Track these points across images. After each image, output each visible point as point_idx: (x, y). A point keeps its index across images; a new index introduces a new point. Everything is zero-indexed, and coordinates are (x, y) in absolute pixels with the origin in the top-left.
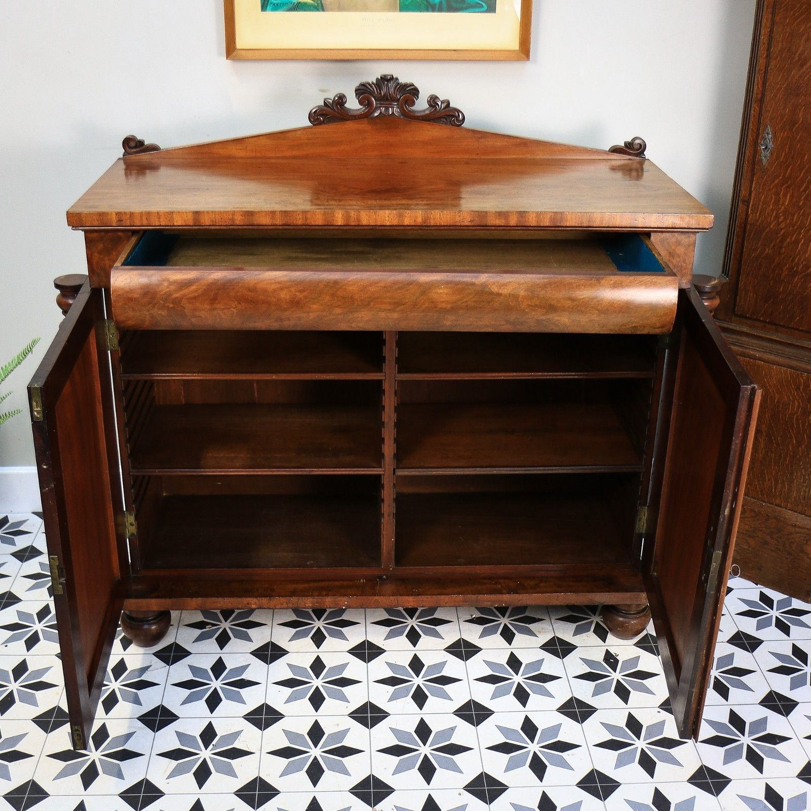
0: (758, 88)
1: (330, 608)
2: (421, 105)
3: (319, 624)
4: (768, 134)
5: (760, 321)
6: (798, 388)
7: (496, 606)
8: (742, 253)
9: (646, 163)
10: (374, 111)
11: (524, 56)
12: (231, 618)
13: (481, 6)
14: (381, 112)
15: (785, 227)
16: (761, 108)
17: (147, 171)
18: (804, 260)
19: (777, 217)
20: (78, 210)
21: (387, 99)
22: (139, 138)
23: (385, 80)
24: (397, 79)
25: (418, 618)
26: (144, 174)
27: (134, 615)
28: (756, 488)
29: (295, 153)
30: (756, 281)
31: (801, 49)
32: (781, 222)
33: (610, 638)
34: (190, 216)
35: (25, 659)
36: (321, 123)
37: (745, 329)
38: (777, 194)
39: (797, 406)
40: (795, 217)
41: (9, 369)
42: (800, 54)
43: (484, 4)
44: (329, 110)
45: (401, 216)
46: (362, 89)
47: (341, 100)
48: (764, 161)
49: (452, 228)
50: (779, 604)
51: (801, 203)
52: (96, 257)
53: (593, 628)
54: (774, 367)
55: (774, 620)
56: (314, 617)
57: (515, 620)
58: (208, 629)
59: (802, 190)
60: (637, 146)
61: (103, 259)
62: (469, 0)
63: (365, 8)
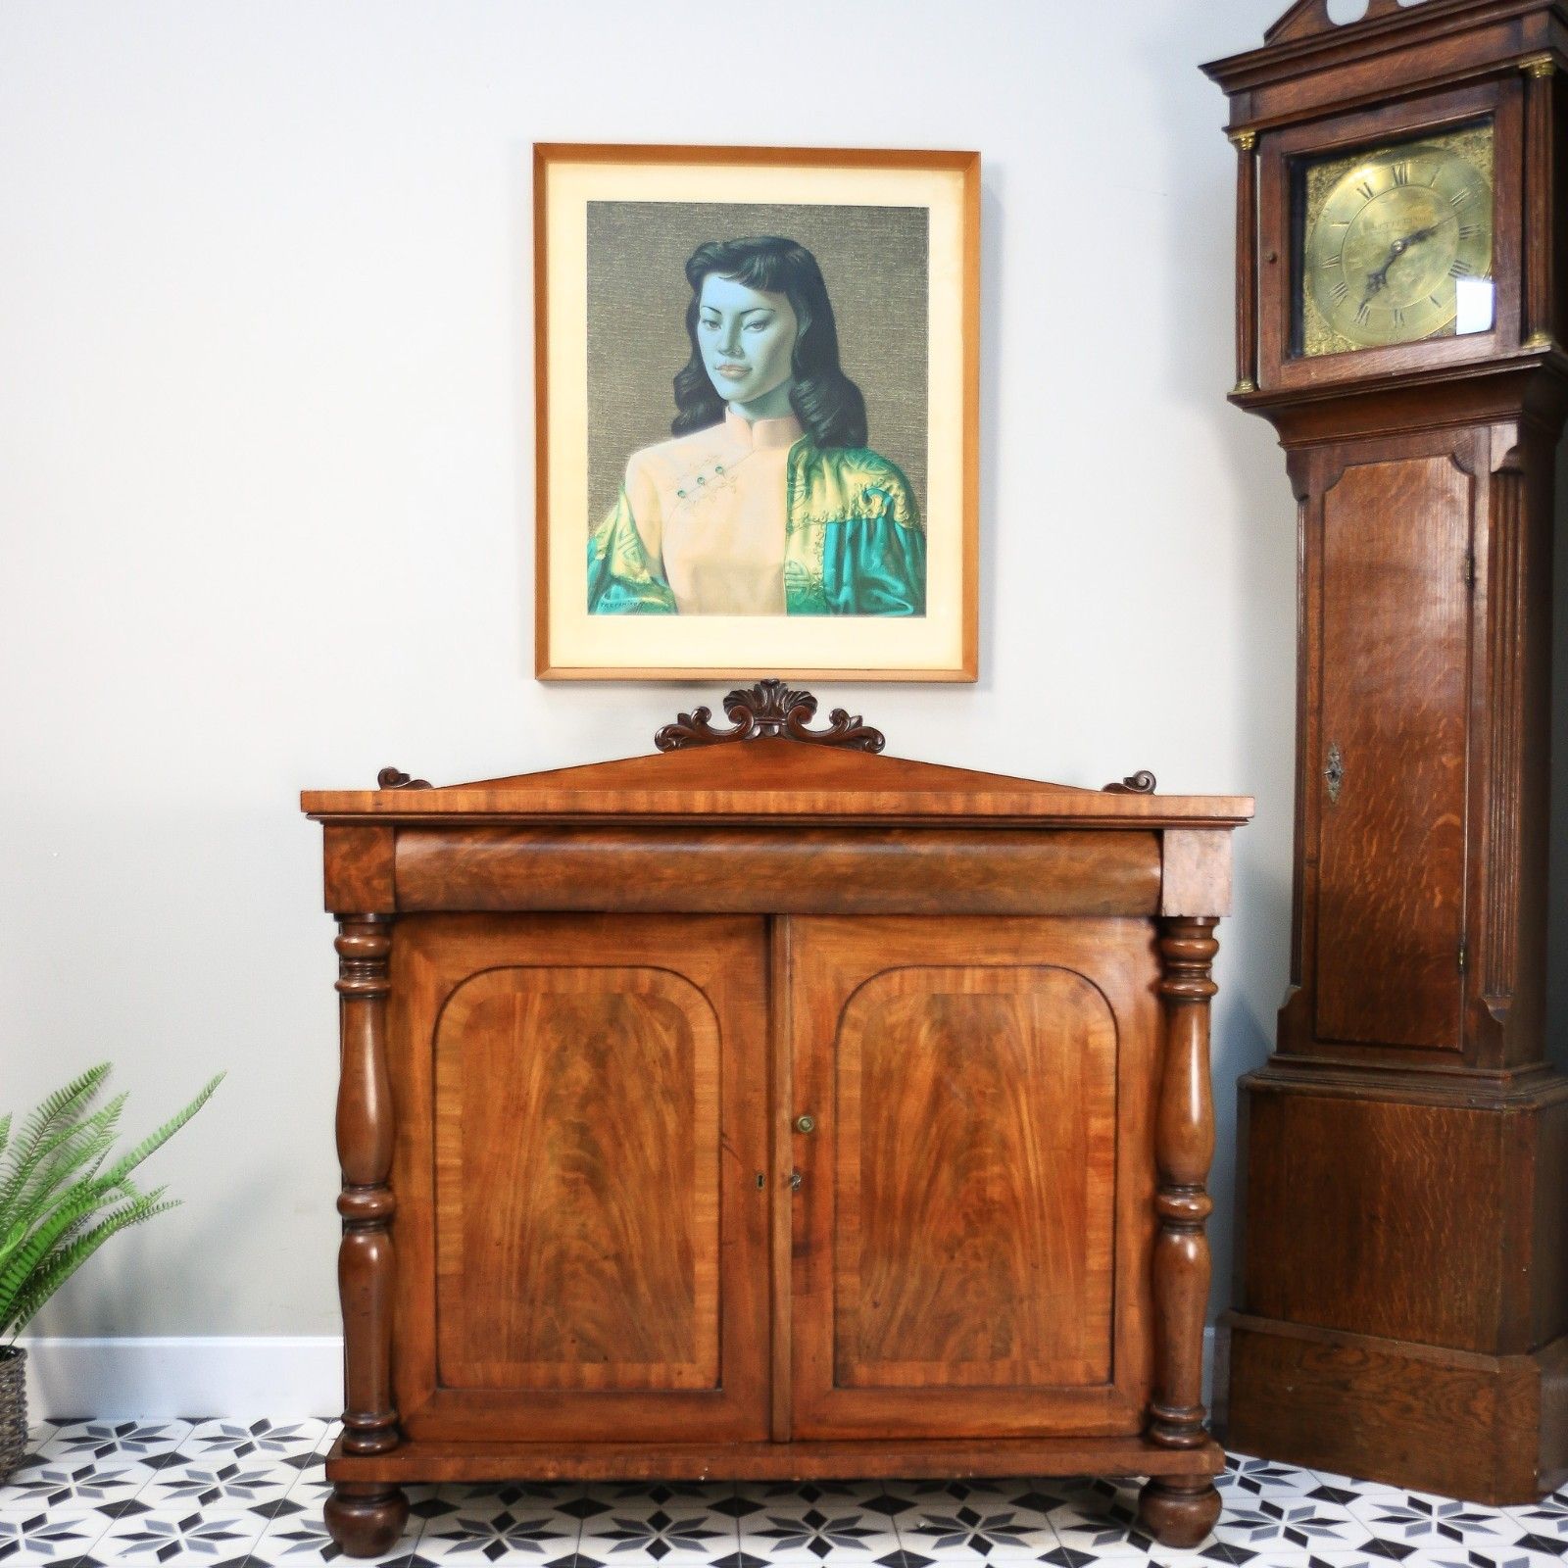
0: (1312, 692)
2: (820, 723)
4: (1333, 755)
5: (1355, 1043)
6: (1426, 1134)
8: (1316, 940)
10: (752, 730)
11: (969, 676)
12: (510, 1529)
13: (907, 608)
14: (761, 732)
15: (1376, 889)
16: (1320, 722)
18: (1410, 935)
19: (1362, 876)
21: (770, 713)
22: (402, 771)
23: (767, 686)
24: (785, 685)
25: (828, 1527)
27: (348, 1491)
28: (1380, 1317)
30: (1342, 980)
32: (1370, 882)
33: (1156, 1547)
36: (672, 748)
37: (1333, 1061)
38: (1358, 842)
39: (1428, 1165)
40: (1389, 871)
41: (171, 1129)
43: (908, 605)
44: (685, 729)
45: (791, 799)
46: (734, 698)
48: (1333, 794)
49: (868, 819)
50: (1443, 1510)
51: (1395, 849)
52: (337, 864)
53: (1125, 1537)
54: (1385, 1105)
55: (1434, 1527)
56: (649, 1526)
57: (994, 1530)
58: (469, 1539)
59: (1393, 829)
60: (1143, 781)
61: (347, 868)
62: (887, 598)
63: (737, 610)
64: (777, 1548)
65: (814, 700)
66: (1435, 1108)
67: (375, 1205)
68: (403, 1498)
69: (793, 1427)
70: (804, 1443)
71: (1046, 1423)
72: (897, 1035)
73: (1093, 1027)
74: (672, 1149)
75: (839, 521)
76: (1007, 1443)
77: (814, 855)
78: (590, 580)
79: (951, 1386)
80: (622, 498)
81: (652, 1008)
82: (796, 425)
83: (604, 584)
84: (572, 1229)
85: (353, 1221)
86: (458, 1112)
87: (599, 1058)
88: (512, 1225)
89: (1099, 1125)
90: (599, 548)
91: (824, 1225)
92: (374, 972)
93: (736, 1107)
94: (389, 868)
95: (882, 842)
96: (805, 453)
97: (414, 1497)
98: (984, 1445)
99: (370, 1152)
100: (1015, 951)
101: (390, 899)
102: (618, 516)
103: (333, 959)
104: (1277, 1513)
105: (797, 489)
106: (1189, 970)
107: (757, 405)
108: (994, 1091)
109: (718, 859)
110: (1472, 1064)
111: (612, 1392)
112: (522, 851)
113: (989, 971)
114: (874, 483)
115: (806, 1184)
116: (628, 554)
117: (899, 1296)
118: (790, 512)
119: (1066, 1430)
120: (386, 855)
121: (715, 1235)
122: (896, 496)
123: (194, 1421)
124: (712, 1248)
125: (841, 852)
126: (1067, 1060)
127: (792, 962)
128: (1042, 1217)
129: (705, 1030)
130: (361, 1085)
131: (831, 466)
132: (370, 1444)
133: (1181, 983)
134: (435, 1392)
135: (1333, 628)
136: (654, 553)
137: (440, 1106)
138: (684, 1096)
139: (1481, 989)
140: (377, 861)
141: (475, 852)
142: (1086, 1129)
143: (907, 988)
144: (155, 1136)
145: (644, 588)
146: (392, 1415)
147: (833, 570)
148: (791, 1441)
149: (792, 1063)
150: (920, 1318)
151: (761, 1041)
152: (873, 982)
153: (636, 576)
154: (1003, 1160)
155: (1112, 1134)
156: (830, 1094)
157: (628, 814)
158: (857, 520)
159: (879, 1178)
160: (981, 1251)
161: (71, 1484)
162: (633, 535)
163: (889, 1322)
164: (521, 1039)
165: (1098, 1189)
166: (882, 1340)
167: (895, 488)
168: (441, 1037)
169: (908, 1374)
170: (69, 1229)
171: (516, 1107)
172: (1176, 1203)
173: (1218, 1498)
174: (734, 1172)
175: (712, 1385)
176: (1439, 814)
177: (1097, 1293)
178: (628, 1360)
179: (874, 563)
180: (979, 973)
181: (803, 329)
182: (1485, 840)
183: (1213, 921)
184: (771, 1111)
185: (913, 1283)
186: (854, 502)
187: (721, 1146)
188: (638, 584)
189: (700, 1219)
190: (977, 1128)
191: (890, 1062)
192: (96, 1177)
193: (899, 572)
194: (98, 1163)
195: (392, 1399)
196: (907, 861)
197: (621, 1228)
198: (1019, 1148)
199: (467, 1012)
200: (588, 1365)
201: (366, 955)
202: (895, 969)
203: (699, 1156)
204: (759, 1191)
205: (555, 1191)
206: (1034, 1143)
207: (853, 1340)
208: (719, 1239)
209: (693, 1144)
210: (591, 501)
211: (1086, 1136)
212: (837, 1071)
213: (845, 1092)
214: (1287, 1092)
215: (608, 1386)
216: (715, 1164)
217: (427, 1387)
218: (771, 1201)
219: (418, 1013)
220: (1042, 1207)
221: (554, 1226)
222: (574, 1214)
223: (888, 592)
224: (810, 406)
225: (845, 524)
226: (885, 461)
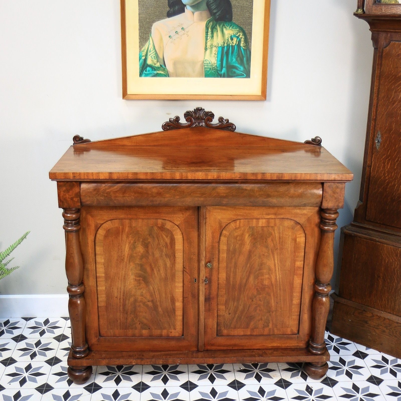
0: (373, 114)
1: (171, 364)
3: (165, 373)
4: (379, 135)
5: (377, 223)
6: (397, 256)
7: (253, 363)
8: (368, 191)
9: (322, 149)
10: (193, 124)
11: (263, 98)
12: (122, 370)
13: (243, 75)
14: (196, 125)
15: (388, 178)
16: (375, 123)
17: (84, 152)
18: (398, 194)
19: (384, 174)
20: (55, 171)
21: (199, 119)
22: (81, 136)
23: (198, 110)
24: (204, 109)
25: (214, 370)
26: (83, 153)
27: (74, 368)
28: (378, 304)
29: (155, 144)
30: (375, 204)
31: (393, 96)
32: (387, 176)
33: (309, 379)
34: (107, 175)
35: (20, 391)
36: (168, 130)
37: (371, 227)
38: (384, 163)
39: (397, 264)
40: (393, 174)
42: (392, 99)
43: (245, 74)
44: (172, 124)
46: (187, 114)
47: (177, 119)
48: (378, 148)
49: (231, 181)
50: (392, 362)
51: (395, 167)
52: (62, 193)
53: (300, 375)
54: (385, 245)
55: (389, 370)
56: (163, 370)
57: (262, 371)
58: (110, 375)
59: (395, 161)
60: (317, 141)
61: (65, 195)
62: (237, 72)
63: (188, 76)
65: (214, 115)
67: (79, 291)
69: (205, 347)
70: (208, 351)
71: (279, 345)
72: (238, 239)
73: (298, 236)
74: (169, 271)
75: (222, 46)
76: (267, 352)
78: (140, 65)
79: (251, 335)
80: (150, 38)
81: (162, 231)
82: (209, 13)
83: (145, 67)
84: (139, 293)
85: (72, 296)
86: (103, 261)
87: (146, 246)
88: (120, 292)
89: (299, 264)
90: (143, 55)
91: (214, 292)
92: (75, 224)
93: (187, 259)
94: (78, 195)
96: (211, 23)
98: (260, 352)
99: (77, 273)
100: (275, 214)
101: (80, 204)
102: (149, 45)
103: (62, 220)
104: (344, 363)
105: (209, 35)
106: (329, 223)
107: (196, 7)
108: (267, 254)
111: (151, 337)
113: (267, 220)
114: (234, 33)
115: (209, 281)
116: (153, 57)
117: (236, 311)
118: (206, 43)
119: (284, 347)
120: (78, 191)
121: (182, 295)
122: (241, 38)
123: (26, 320)
124: (181, 299)
126: (290, 246)
128: (280, 289)
129: (178, 237)
131: (220, 27)
132: (80, 355)
133: (326, 226)
134: (99, 338)
136: (161, 57)
137: (97, 259)
138: (173, 256)
140: (74, 193)
142: (295, 264)
143: (242, 225)
145: (158, 69)
146: (87, 346)
147: (220, 62)
148: (204, 350)
149: (205, 247)
150: (243, 317)
151: (196, 240)
153: (155, 64)
154: (269, 273)
155: (302, 266)
156: (217, 256)
157: (154, 179)
158: (228, 46)
159: (232, 279)
160: (261, 299)
162: (154, 51)
163: (233, 318)
164: (122, 240)
165: (297, 282)
166: (231, 323)
167: (241, 35)
168: (97, 239)
169: (239, 332)
171: (121, 259)
172: (320, 288)
174: (188, 277)
175: (181, 335)
177: (296, 310)
178: (156, 329)
179: (234, 60)
180: (264, 221)
184: (199, 261)
185: (241, 308)
186: (227, 40)
187: (183, 271)
188: (156, 67)
189: (177, 290)
190: (262, 264)
191: (235, 246)
193: (242, 63)
195: (86, 341)
197: (153, 293)
198: (274, 270)
199: (105, 232)
200: (144, 330)
201: (73, 219)
202: (238, 220)
203: (177, 273)
204: (195, 283)
205: (133, 283)
206: (279, 269)
207: (222, 323)
208: (183, 296)
209: (175, 270)
210: (140, 39)
211: (294, 266)
212: (219, 249)
213: (221, 255)
214: (356, 236)
215: (150, 336)
216: (182, 275)
217: (96, 337)
218: (198, 286)
219: (89, 233)
220: (280, 287)
221: (133, 293)
222: (139, 289)
223: (238, 70)
224: (213, 7)
225: (224, 47)
226: (238, 26)
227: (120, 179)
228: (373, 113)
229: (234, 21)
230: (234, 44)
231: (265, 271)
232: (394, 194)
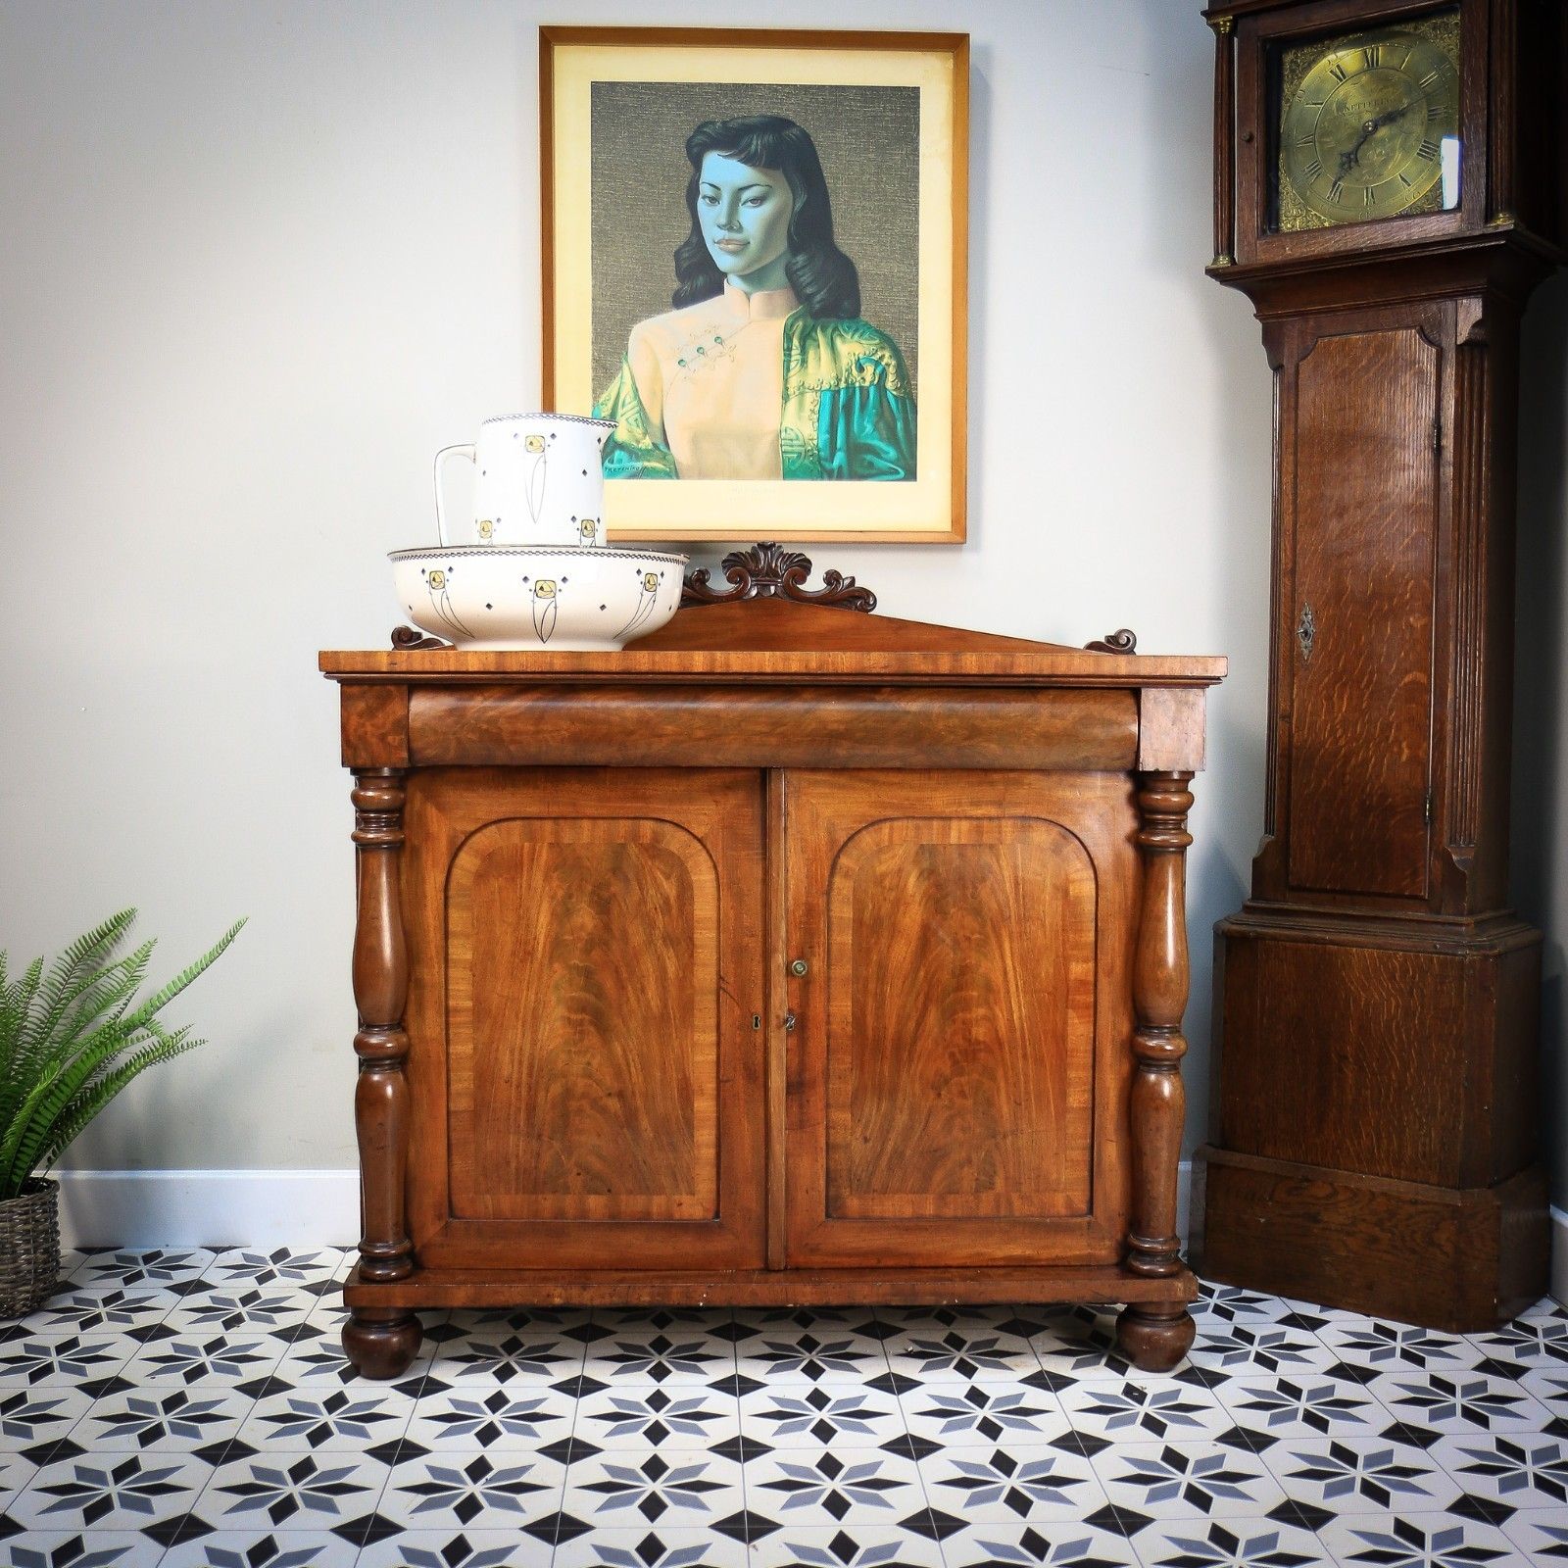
0: (1286, 555)
2: (814, 584)
3: (661, 1359)
4: (1306, 615)
5: (1326, 891)
6: (1392, 978)
7: (945, 1303)
8: (1289, 790)
10: (750, 590)
11: (958, 538)
12: (518, 1352)
13: (897, 472)
14: (758, 592)
15: (1346, 744)
16: (1293, 583)
18: (1379, 787)
21: (766, 574)
23: (764, 547)
24: (780, 547)
25: (820, 1352)
28: (1349, 1152)
30: (1314, 830)
32: (1340, 737)
33: (1133, 1371)
34: (492, 658)
35: (183, 1391)
37: (1304, 907)
38: (1329, 698)
39: (1395, 1007)
40: (1359, 726)
41: (194, 972)
43: (899, 470)
45: (786, 659)
46: (732, 560)
47: (702, 575)
48: (1306, 652)
49: (858, 678)
50: (1407, 1336)
51: (1364, 705)
52: (354, 720)
53: (1104, 1361)
54: (1354, 949)
55: (1398, 1352)
56: (652, 1351)
57: (978, 1354)
58: (480, 1362)
59: (1363, 686)
60: (1123, 640)
61: (363, 725)
62: (880, 463)
63: (735, 474)
64: (771, 1371)
65: (809, 562)
66: (1401, 953)
67: (389, 1045)
68: (418, 1323)
69: (787, 1256)
70: (797, 1270)
71: (1028, 1252)
72: (887, 883)
73: (1073, 876)
74: (673, 991)
75: (833, 388)
76: (991, 1272)
77: (807, 712)
79: (938, 1217)
80: (625, 366)
81: (653, 857)
82: (792, 297)
83: (608, 449)
84: (577, 1068)
85: (369, 1060)
86: (469, 956)
87: (603, 906)
88: (520, 1063)
89: (1079, 969)
90: (603, 415)
91: (816, 1061)
92: (389, 824)
93: (733, 951)
94: (403, 725)
95: (872, 700)
96: (800, 323)
97: (427, 1322)
98: (969, 1273)
99: (386, 995)
100: (999, 804)
101: (405, 755)
102: (621, 385)
103: (350, 812)
104: (1249, 1338)
105: (793, 359)
106: (1165, 823)
107: (755, 278)
108: (978, 936)
109: (716, 716)
110: (1439, 913)
111: (616, 1223)
112: (529, 710)
113: (975, 823)
114: (867, 353)
115: (800, 1026)
116: (631, 420)
117: (888, 1132)
118: (786, 380)
119: (1047, 1260)
120: (401, 713)
121: (713, 1074)
122: (888, 365)
123: (217, 1250)
124: (710, 1086)
125: (834, 710)
126: (1049, 908)
127: (787, 814)
128: (1025, 1056)
129: (703, 878)
130: (377, 931)
131: (825, 336)
132: (386, 1272)
133: (1158, 835)
134: (447, 1222)
135: (1306, 492)
136: (655, 420)
137: (451, 951)
138: (684, 941)
139: (1446, 840)
140: (391, 719)
141: (485, 709)
142: (1067, 973)
143: (896, 838)
144: (179, 978)
145: (645, 454)
146: (407, 1244)
147: (828, 436)
148: (786, 1269)
149: (787, 910)
150: (908, 1152)
151: (758, 888)
152: (864, 832)
153: (638, 442)
154: (987, 1003)
155: (1091, 978)
156: (823, 939)
157: (630, 673)
158: (850, 388)
159: (870, 1020)
160: (966, 1089)
161: (102, 1310)
162: (635, 403)
163: (879, 1156)
164: (529, 887)
165: (1078, 1029)
166: (873, 1173)
167: (887, 358)
168: (453, 885)
169: (897, 1206)
170: (97, 1067)
171: (524, 952)
172: (1152, 1043)
173: (1192, 1324)
174: (732, 1014)
175: (710, 1215)
176: (1407, 672)
177: (1078, 1129)
178: (630, 1192)
179: (867, 429)
180: (965, 825)
181: (799, 205)
182: (1450, 696)
183: (1188, 775)
184: (767, 955)
185: (901, 1119)
186: (847, 370)
187: (719, 988)
188: (640, 449)
189: (699, 1058)
190: (962, 973)
191: (880, 909)
192: (124, 1017)
193: (892, 439)
194: (126, 1004)
195: (406, 1229)
196: (895, 718)
197: (624, 1067)
198: (1002, 991)
199: (477, 862)
200: (592, 1196)
201: (380, 807)
202: (886, 820)
203: (697, 998)
204: (756, 1031)
205: (561, 1032)
206: (1017, 985)
207: (844, 1174)
208: (718, 1077)
209: (693, 987)
210: (594, 369)
211: (1067, 979)
212: (829, 917)
213: (837, 938)
214: (1260, 937)
215: (612, 1216)
216: (714, 1005)
217: (440, 1217)
218: (766, 1041)
219: (430, 862)
220: (1024, 1047)
221: (560, 1065)
222: (579, 1053)
223: (881, 458)
224: (805, 279)
225: (838, 392)
226: (877, 331)
227: (529, 670)
228: (1285, 553)
229: (865, 315)
230: (867, 384)
231: (975, 994)
232: (1368, 789)
